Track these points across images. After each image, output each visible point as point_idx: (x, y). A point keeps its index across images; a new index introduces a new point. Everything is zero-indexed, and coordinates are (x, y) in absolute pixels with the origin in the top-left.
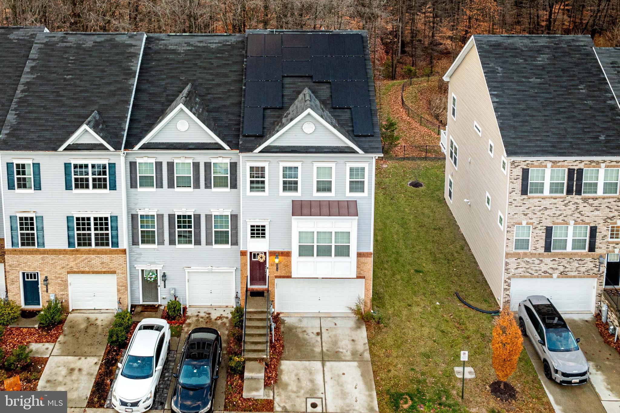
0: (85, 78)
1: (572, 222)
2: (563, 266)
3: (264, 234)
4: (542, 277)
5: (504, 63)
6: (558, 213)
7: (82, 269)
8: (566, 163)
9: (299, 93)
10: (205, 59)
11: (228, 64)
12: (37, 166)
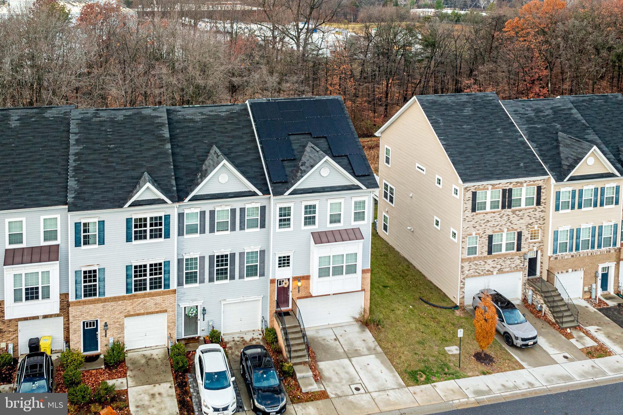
0: (126, 146)
1: (506, 230)
2: (500, 264)
3: (288, 263)
4: (487, 275)
5: (442, 115)
6: (496, 224)
7: (138, 312)
8: (500, 185)
9: (304, 147)
10: (220, 125)
11: (239, 128)
12: (102, 223)
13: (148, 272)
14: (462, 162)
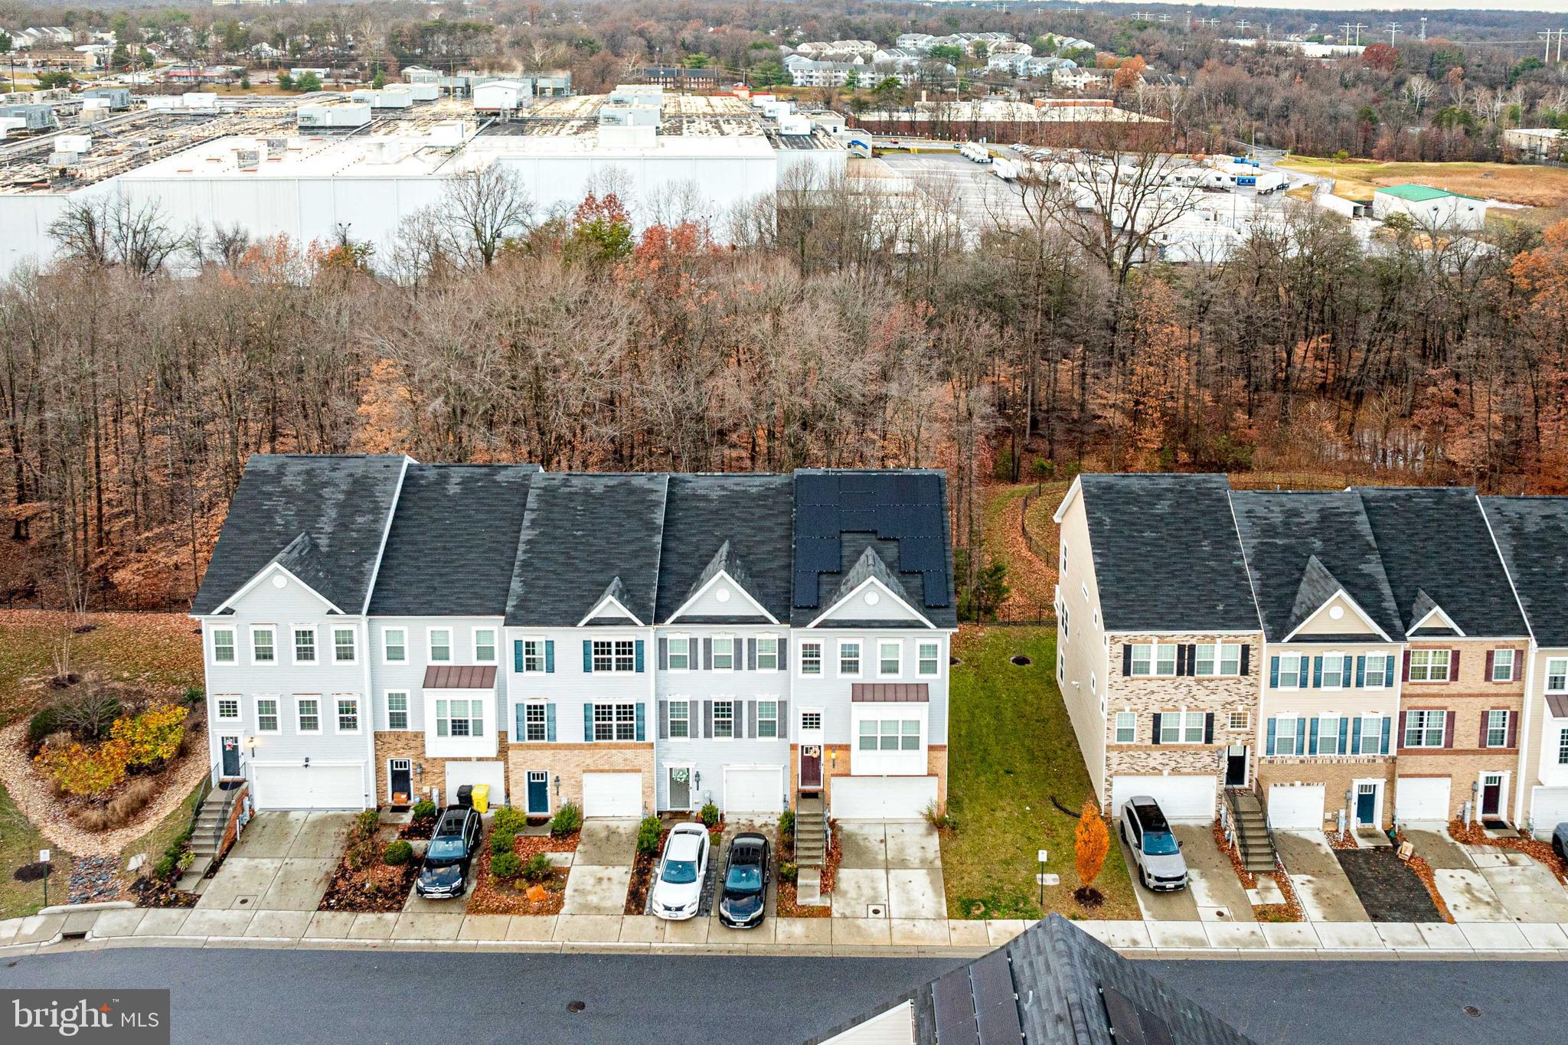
1: (1184, 708)
2: (1175, 760)
3: (818, 723)
6: (1167, 697)
7: (601, 767)
9: (860, 553)
10: (745, 508)
11: (772, 514)
12: (550, 644)
13: (614, 716)
14: (1117, 595)
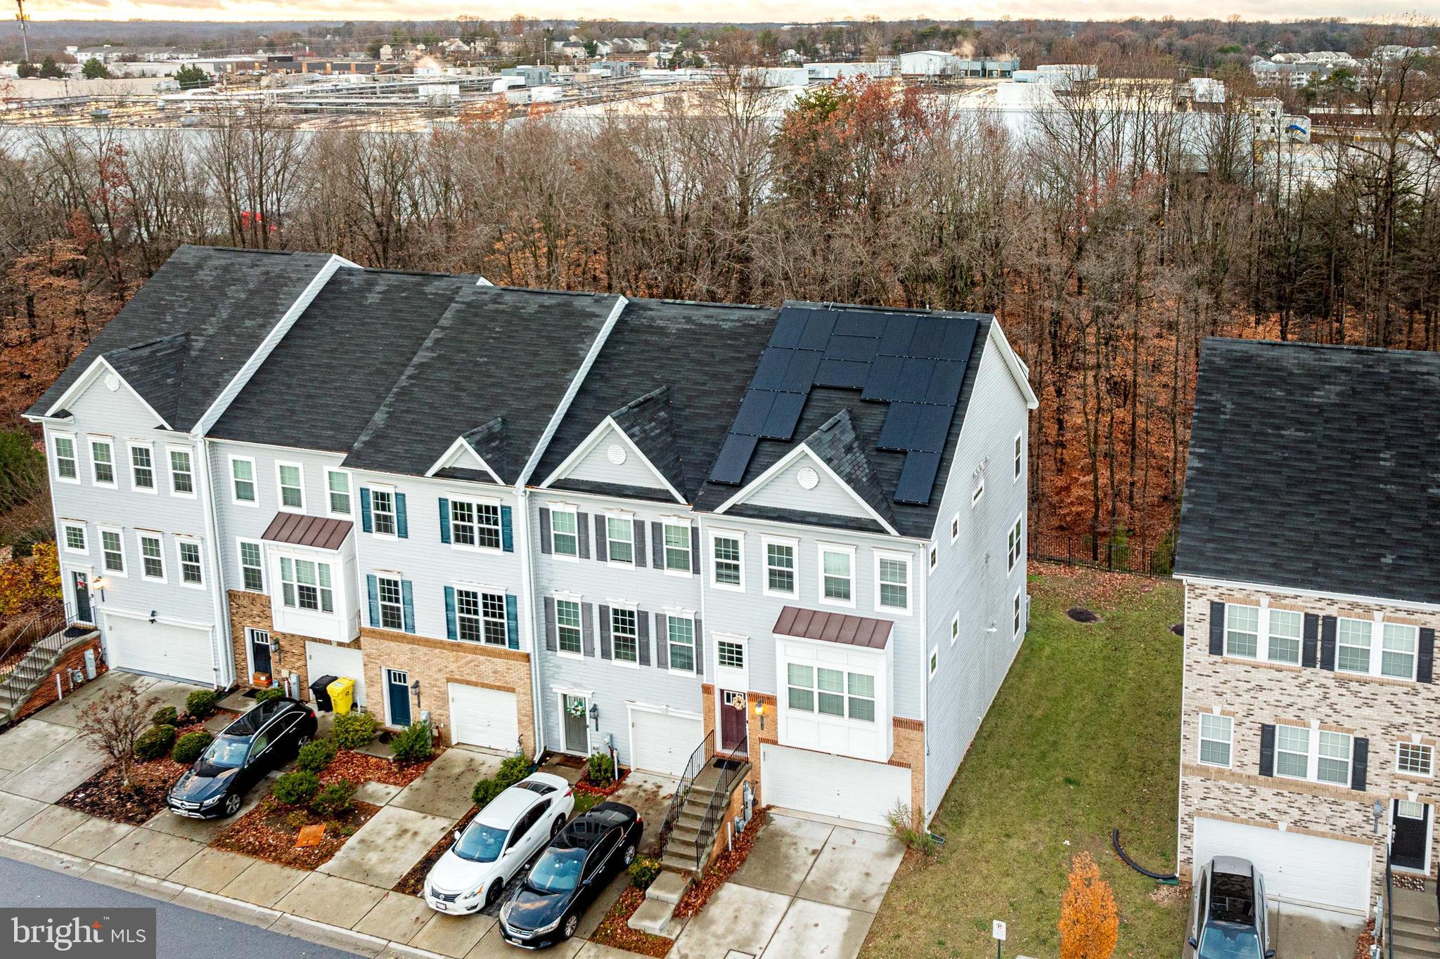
0: (505, 363)
1: (1315, 724)
2: (1300, 809)
3: (740, 660)
4: (1256, 824)
5: (1243, 394)
7: (468, 678)
8: (1299, 602)
9: (829, 417)
10: (706, 346)
11: (738, 359)
12: (401, 497)
13: (481, 609)
